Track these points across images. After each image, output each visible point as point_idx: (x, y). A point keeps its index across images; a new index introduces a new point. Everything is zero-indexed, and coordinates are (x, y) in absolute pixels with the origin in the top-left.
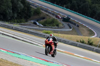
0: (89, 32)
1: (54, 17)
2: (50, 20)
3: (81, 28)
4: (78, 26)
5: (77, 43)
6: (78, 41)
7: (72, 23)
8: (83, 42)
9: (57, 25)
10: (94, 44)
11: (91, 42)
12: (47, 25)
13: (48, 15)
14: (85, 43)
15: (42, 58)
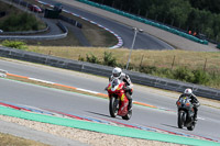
0: (105, 37)
1: (26, 10)
2: (18, 17)
3: (86, 30)
4: (80, 26)
5: (80, 63)
6: (82, 60)
7: (66, 20)
8: (93, 61)
9: (35, 28)
10: (117, 62)
11: (111, 59)
12: (10, 28)
13: (11, 6)
14: (98, 63)
15: (6, 102)
